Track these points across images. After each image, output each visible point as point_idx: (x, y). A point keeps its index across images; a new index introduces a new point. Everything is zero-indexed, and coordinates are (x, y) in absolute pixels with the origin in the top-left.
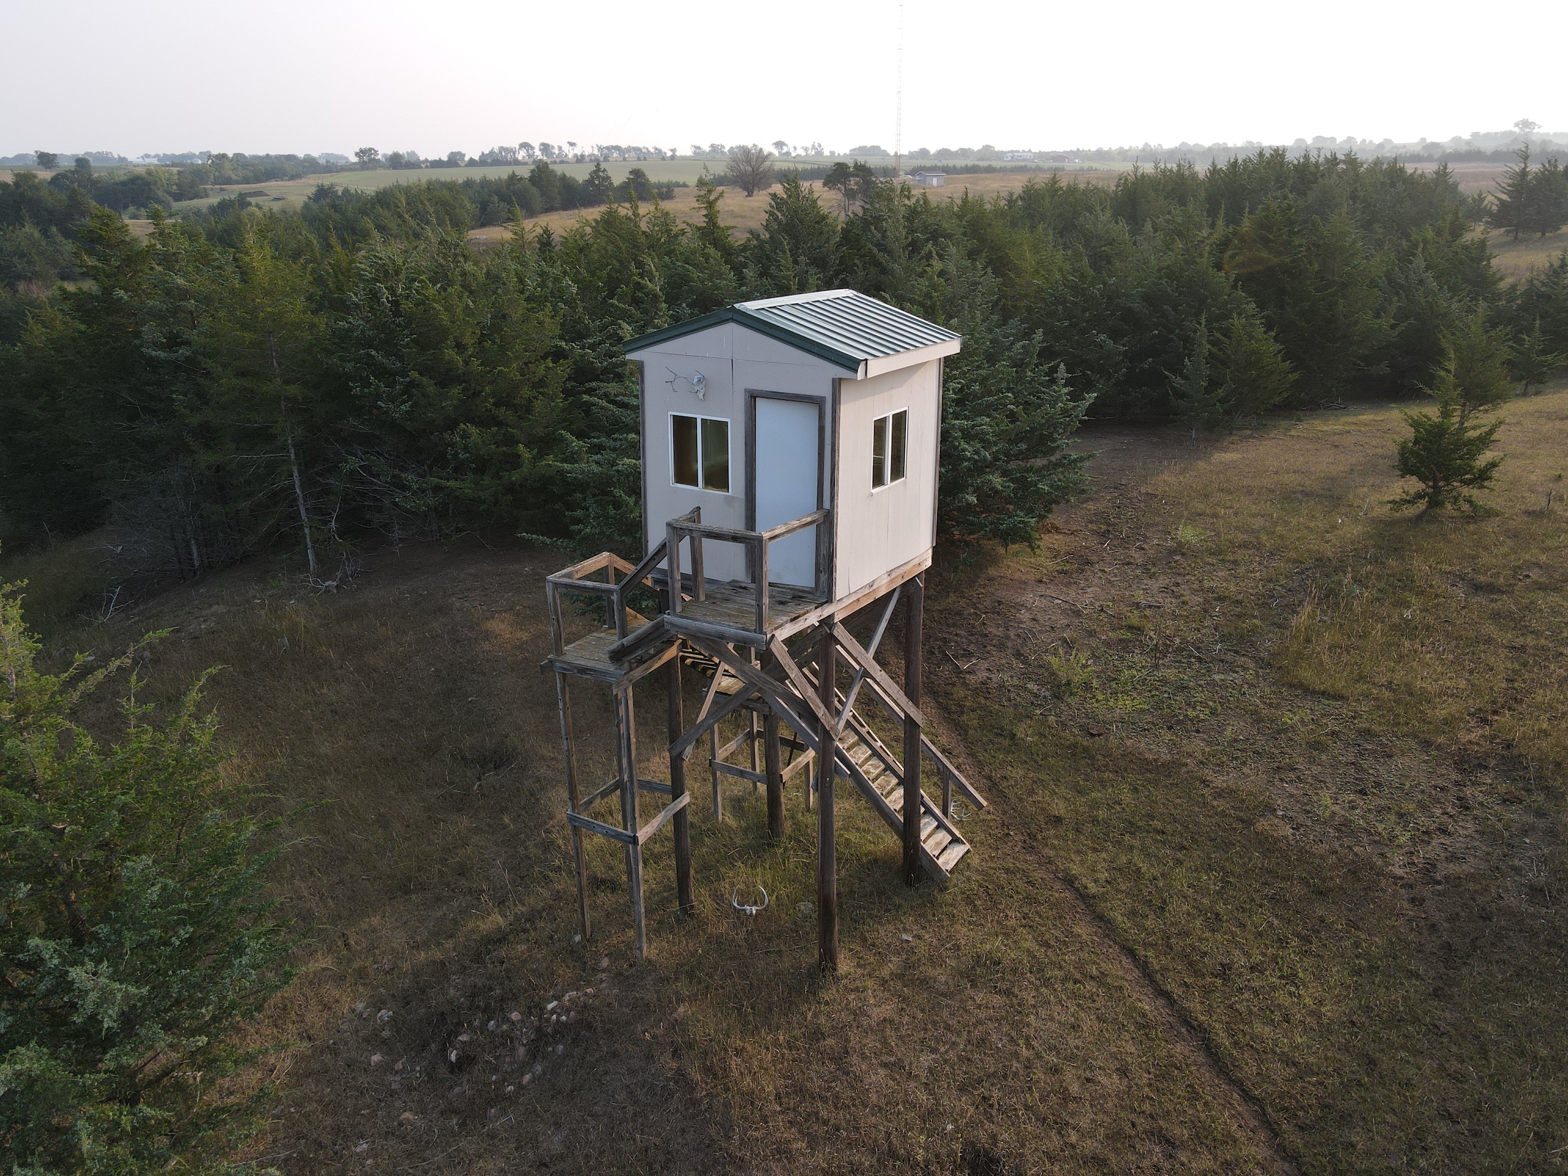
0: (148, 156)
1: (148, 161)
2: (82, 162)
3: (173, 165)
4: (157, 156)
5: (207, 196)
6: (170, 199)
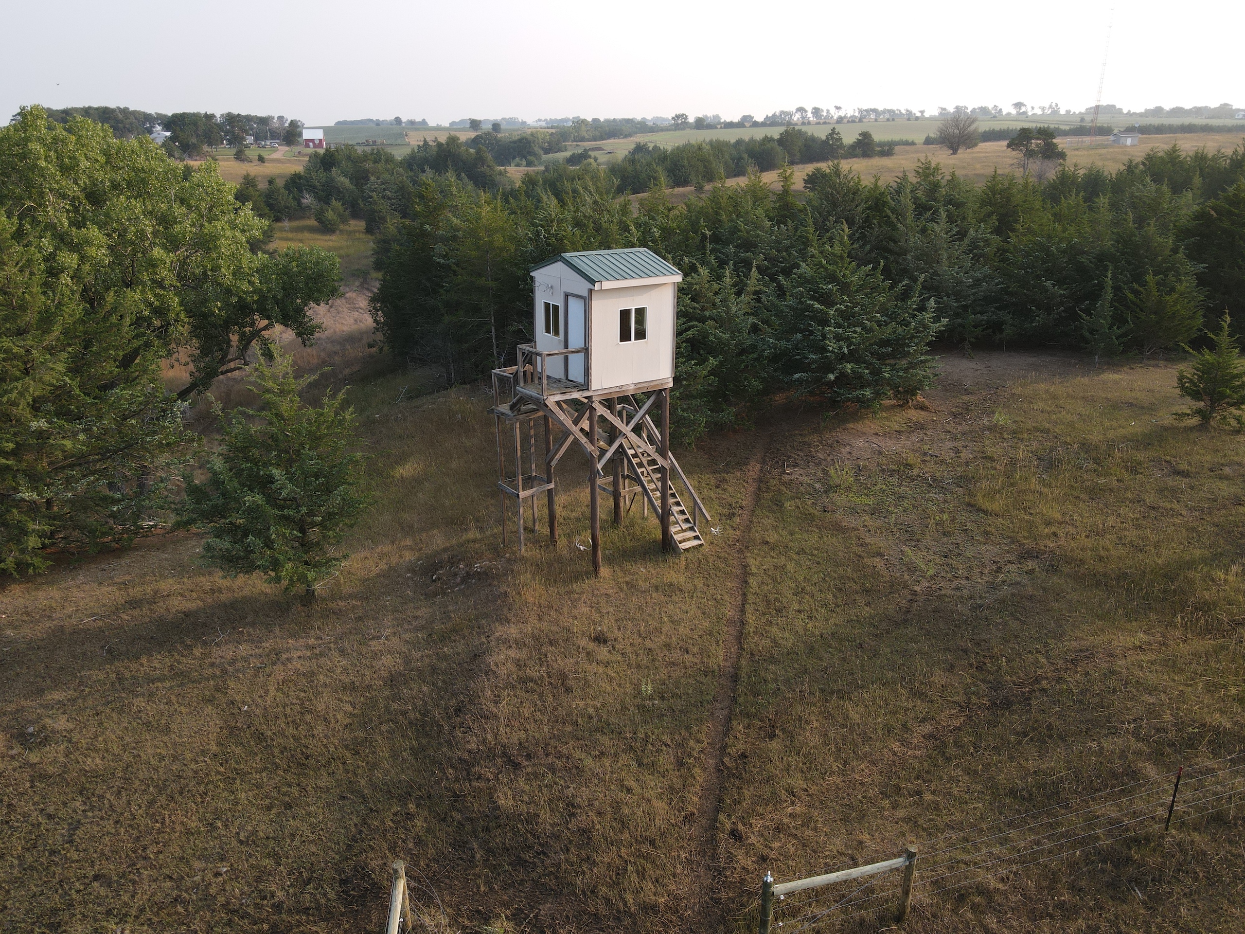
0: (540, 120)
1: (540, 123)
2: (496, 126)
3: (552, 127)
5: (566, 150)
6: (542, 152)
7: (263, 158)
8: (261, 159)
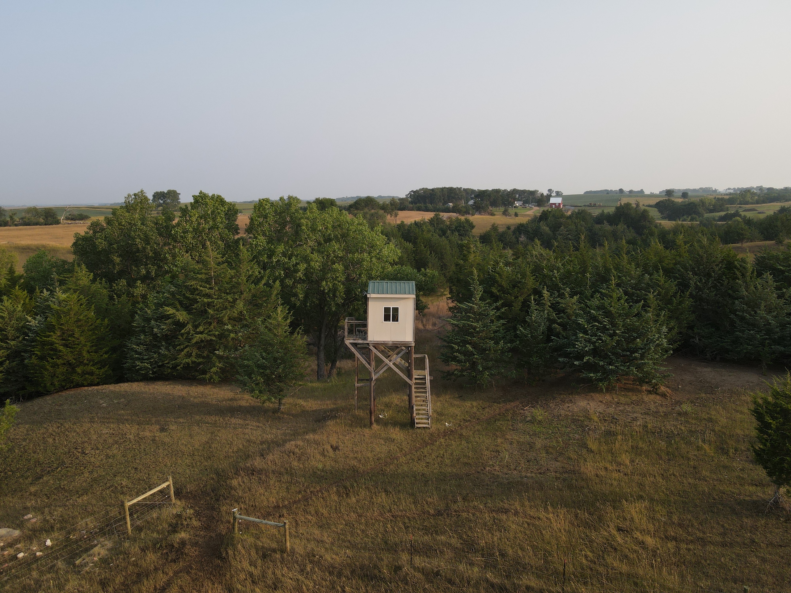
0: (729, 189)
2: (685, 194)
4: (734, 189)
5: (726, 210)
6: (706, 212)
7: (517, 214)
8: (516, 215)
